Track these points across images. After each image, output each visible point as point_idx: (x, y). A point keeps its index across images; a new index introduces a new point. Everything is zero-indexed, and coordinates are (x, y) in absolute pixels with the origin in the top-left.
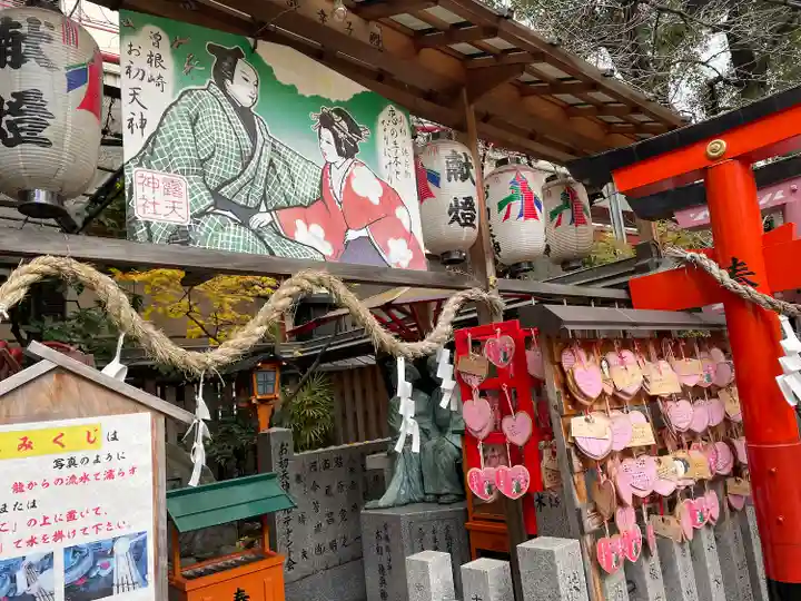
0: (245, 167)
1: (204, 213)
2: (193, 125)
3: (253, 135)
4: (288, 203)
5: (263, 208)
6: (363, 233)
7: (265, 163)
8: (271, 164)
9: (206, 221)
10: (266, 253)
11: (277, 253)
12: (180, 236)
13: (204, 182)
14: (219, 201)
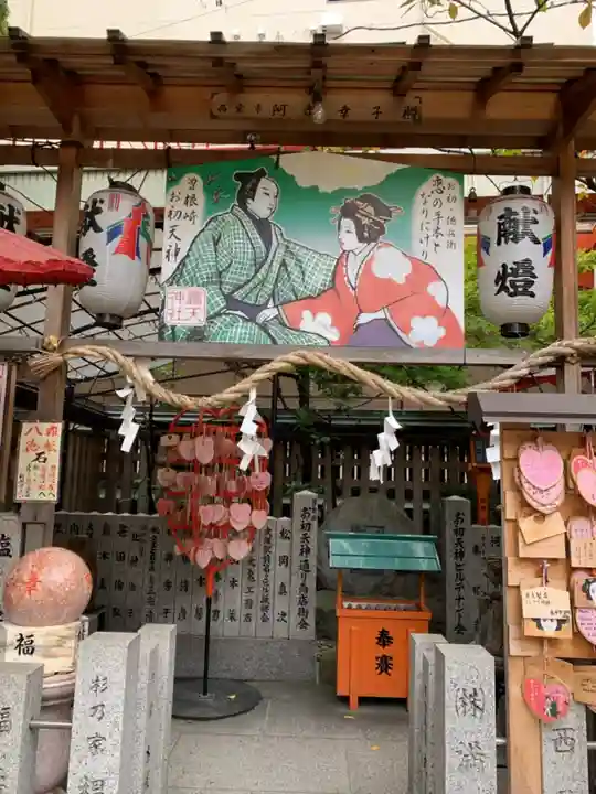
0: (257, 272)
1: (218, 315)
2: (216, 244)
3: (268, 243)
4: (296, 296)
5: (271, 304)
6: (381, 315)
7: (276, 266)
8: (284, 264)
9: (218, 321)
10: (269, 342)
11: (280, 342)
12: (196, 334)
13: (220, 289)
14: (231, 302)
